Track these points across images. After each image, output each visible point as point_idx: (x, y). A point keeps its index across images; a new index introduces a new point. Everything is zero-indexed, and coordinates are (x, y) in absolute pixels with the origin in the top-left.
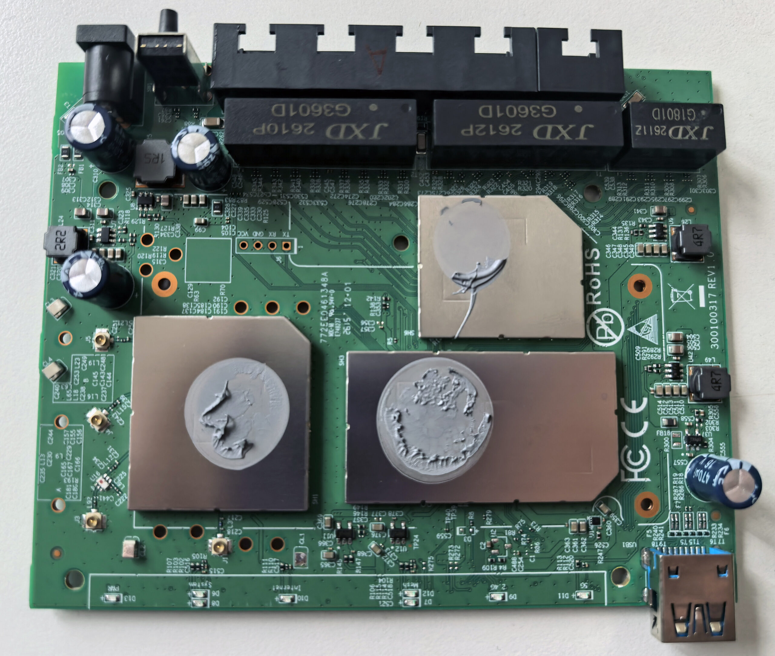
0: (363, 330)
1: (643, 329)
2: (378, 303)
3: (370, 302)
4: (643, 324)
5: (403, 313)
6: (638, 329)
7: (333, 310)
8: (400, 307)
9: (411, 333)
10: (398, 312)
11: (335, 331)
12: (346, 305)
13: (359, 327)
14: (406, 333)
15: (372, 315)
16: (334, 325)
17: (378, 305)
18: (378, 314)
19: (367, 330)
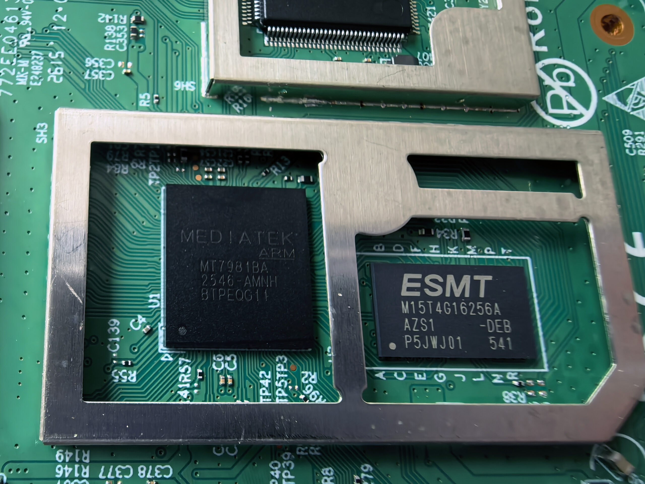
0: (90, 75)
1: (631, 99)
2: (122, 27)
3: (105, 24)
4: (630, 90)
5: (173, 50)
6: (622, 98)
7: (29, 36)
8: (165, 38)
9: (189, 86)
10: (162, 46)
11: (30, 75)
12: (55, 28)
13: (81, 71)
14: (179, 85)
15: (108, 48)
16: (30, 65)
17: (120, 31)
18: (121, 47)
19: (98, 76)
